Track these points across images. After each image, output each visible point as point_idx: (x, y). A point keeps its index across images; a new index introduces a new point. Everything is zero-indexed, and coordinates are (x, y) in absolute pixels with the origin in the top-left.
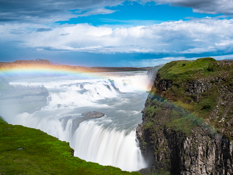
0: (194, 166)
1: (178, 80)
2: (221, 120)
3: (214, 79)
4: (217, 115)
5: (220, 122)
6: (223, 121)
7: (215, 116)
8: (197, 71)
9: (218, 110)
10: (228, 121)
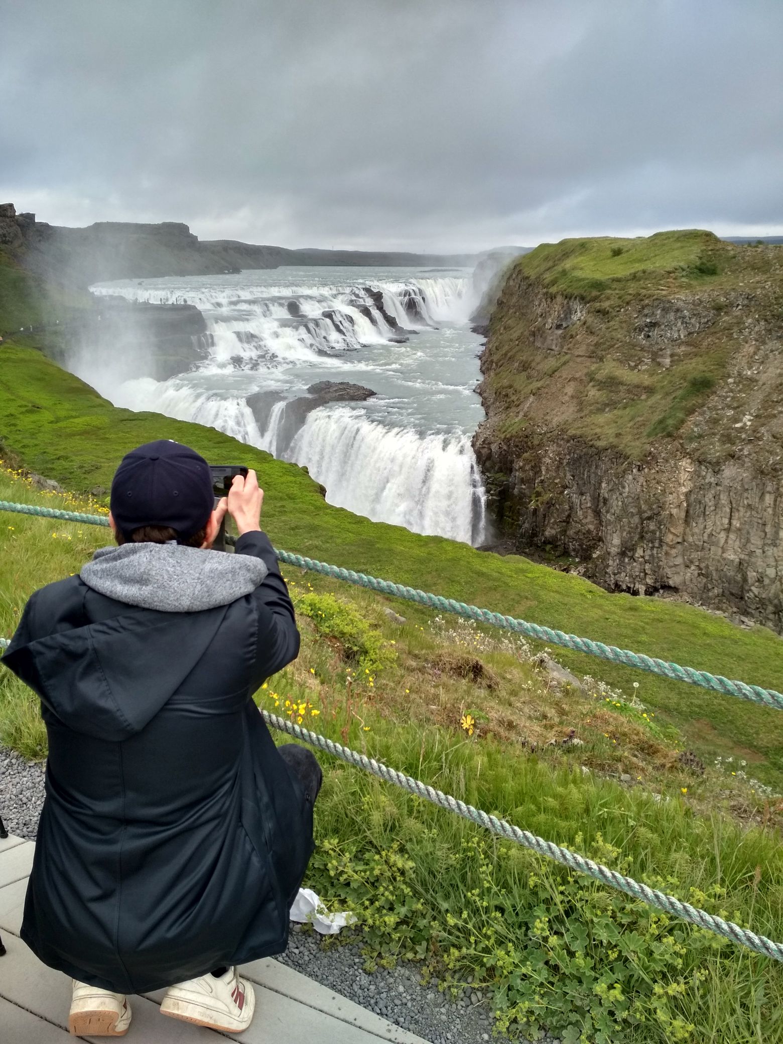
0: (650, 545)
1: (608, 298)
2: (741, 421)
3: (722, 299)
4: (729, 407)
5: (738, 425)
6: (749, 423)
7: (723, 409)
8: (669, 273)
9: (731, 391)
10: (763, 425)
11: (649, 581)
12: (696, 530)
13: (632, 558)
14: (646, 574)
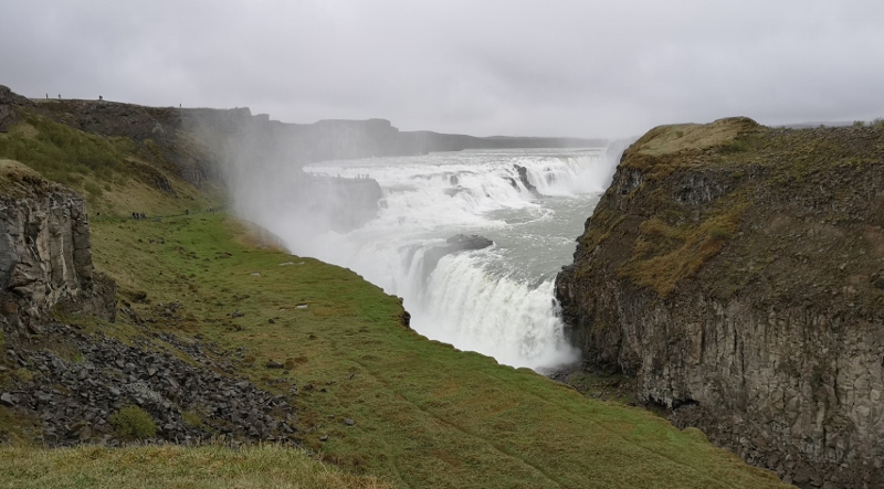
0: (675, 365)
2: (746, 266)
5: (743, 269)
6: (752, 268)
8: (705, 150)
11: (675, 395)
12: (710, 354)
13: (661, 375)
14: (672, 390)
